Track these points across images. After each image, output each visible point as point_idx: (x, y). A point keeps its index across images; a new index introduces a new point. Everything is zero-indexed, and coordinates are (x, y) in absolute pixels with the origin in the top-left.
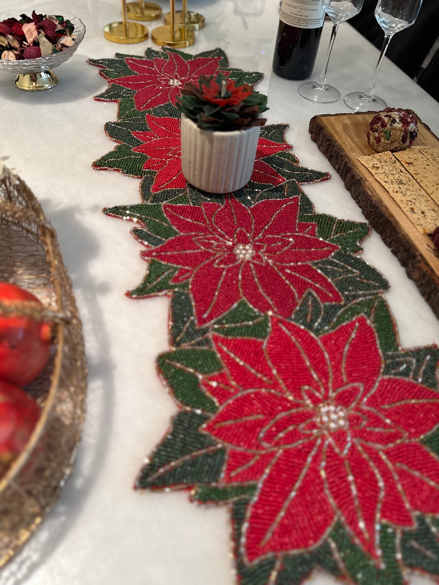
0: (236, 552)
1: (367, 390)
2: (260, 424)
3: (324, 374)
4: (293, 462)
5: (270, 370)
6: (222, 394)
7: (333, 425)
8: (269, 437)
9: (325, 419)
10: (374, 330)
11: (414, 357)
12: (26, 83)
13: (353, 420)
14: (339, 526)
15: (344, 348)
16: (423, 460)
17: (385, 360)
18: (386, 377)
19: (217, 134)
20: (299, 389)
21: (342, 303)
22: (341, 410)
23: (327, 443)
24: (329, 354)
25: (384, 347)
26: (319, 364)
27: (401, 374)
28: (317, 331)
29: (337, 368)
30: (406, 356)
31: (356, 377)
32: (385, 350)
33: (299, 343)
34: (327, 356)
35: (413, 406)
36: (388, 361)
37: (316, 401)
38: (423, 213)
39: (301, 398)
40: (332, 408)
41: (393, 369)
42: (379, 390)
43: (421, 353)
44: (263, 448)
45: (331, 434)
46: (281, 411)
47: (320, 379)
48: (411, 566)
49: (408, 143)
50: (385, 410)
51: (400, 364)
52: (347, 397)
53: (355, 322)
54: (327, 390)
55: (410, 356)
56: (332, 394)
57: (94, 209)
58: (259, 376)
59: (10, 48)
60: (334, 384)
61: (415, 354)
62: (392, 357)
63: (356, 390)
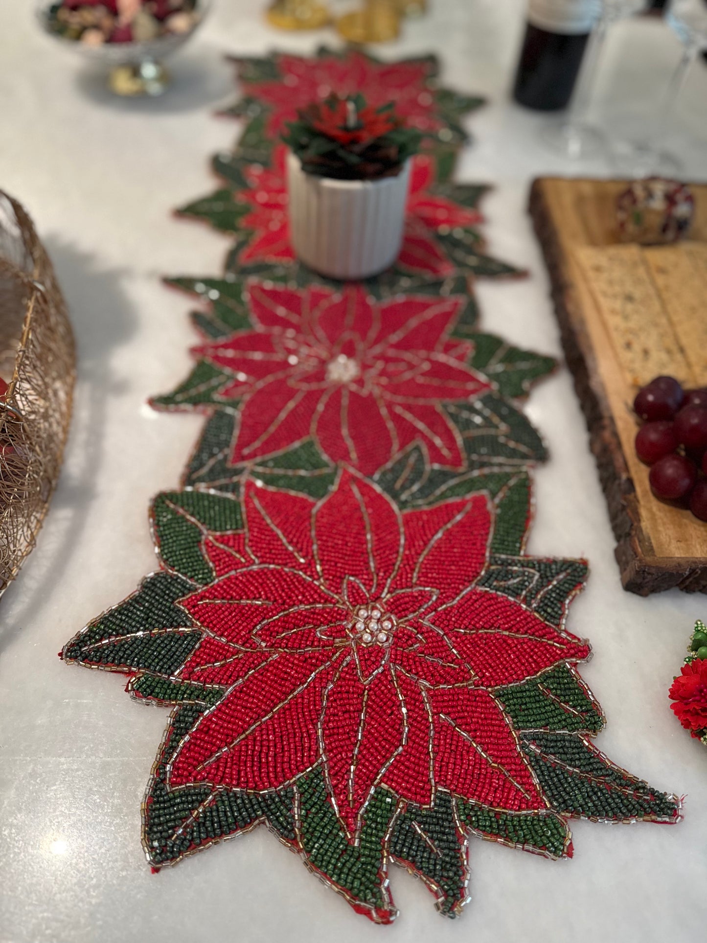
0: (160, 768)
1: (441, 601)
2: (264, 613)
3: (386, 566)
4: (289, 674)
5: (310, 543)
6: (225, 562)
7: (367, 637)
8: (269, 633)
9: (360, 626)
10: (493, 518)
11: (539, 571)
12: (123, 83)
13: (400, 638)
14: (318, 774)
15: (433, 535)
16: (486, 719)
17: (491, 564)
18: (481, 589)
19: (329, 183)
20: (342, 579)
21: (461, 469)
22: (390, 619)
23: (348, 658)
24: (406, 540)
25: (496, 546)
26: (386, 549)
27: (505, 589)
28: (403, 505)
29: (409, 561)
30: (527, 566)
31: (432, 578)
32: (495, 550)
33: (369, 514)
34: (402, 541)
35: (505, 639)
36: (493, 567)
37: (357, 599)
38: (646, 352)
39: (338, 590)
40: (376, 614)
41: (496, 579)
42: (460, 605)
43: (554, 567)
44: (254, 646)
45: (359, 649)
46: (301, 602)
47: (378, 570)
48: (398, 855)
49: (670, 235)
50: (457, 635)
51: (513, 575)
52: (406, 603)
53: (467, 501)
54: (381, 587)
55: (533, 567)
56: (386, 596)
57: (150, 275)
58: (291, 548)
59: (97, 27)
60: (394, 581)
61: (543, 567)
62: (504, 563)
63: (425, 597)
